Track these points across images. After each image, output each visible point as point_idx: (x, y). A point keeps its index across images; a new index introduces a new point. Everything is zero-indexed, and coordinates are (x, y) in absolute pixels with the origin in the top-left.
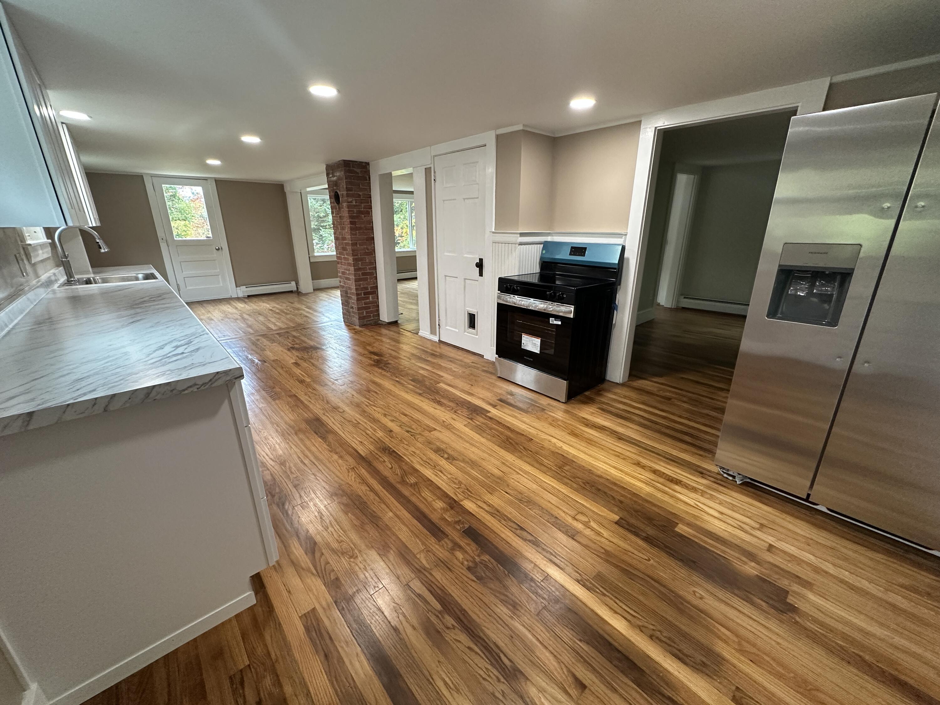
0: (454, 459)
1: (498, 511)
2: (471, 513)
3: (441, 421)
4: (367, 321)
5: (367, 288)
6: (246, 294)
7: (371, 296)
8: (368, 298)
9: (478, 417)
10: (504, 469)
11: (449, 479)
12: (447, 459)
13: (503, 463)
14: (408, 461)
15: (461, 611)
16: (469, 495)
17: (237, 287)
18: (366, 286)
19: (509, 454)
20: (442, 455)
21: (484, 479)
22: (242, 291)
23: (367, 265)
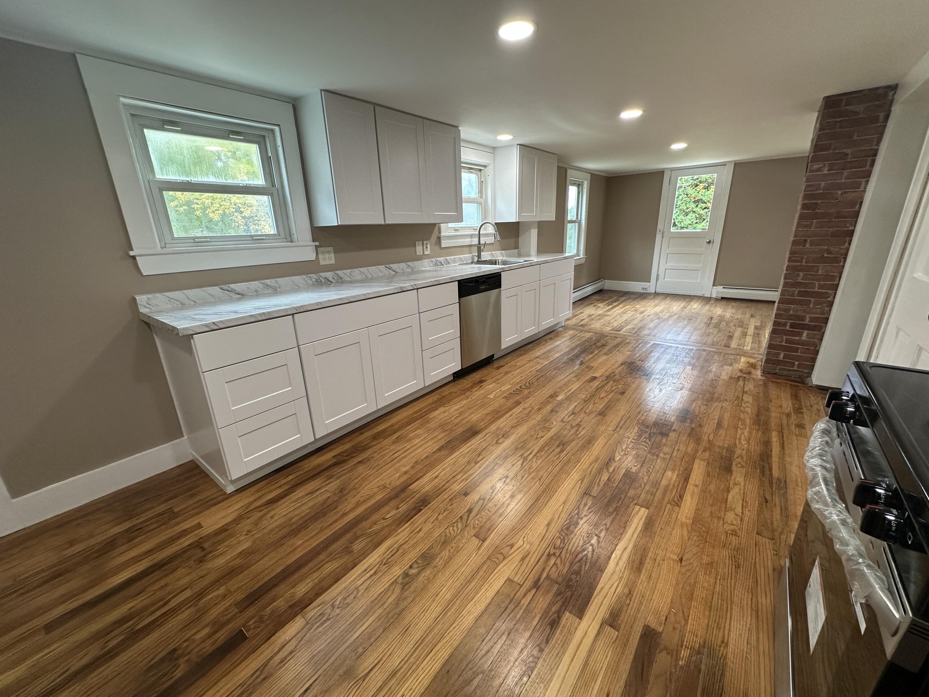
0: (404, 586)
1: (264, 679)
2: (274, 634)
3: (514, 541)
4: (780, 369)
5: (803, 318)
6: (720, 296)
7: (805, 333)
8: (800, 334)
9: (550, 597)
10: (377, 679)
11: (357, 588)
12: (406, 575)
13: (394, 674)
14: (400, 530)
15: (116, 653)
16: (313, 625)
17: (714, 285)
18: (801, 314)
19: (426, 682)
20: (415, 566)
21: (349, 642)
22: (719, 291)
23: (817, 280)
